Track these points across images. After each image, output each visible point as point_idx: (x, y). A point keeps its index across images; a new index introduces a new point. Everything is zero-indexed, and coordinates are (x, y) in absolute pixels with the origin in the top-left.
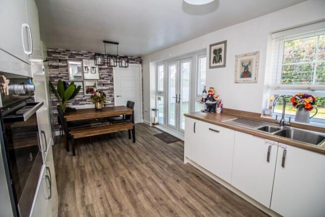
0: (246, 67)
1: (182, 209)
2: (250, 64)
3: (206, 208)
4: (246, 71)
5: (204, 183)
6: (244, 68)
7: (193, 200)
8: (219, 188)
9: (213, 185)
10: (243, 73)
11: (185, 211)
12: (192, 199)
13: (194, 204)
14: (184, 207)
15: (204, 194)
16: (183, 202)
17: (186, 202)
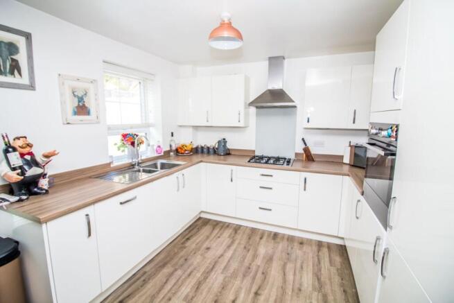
0: (81, 99)
1: (204, 294)
2: (86, 94)
3: (189, 275)
4: (81, 104)
5: (138, 289)
6: (76, 100)
7: (183, 289)
8: (145, 273)
9: (142, 279)
10: (77, 107)
11: (206, 290)
12: (182, 291)
13: (190, 286)
14: (201, 294)
15: (166, 283)
16: (193, 297)
17: (191, 295)
